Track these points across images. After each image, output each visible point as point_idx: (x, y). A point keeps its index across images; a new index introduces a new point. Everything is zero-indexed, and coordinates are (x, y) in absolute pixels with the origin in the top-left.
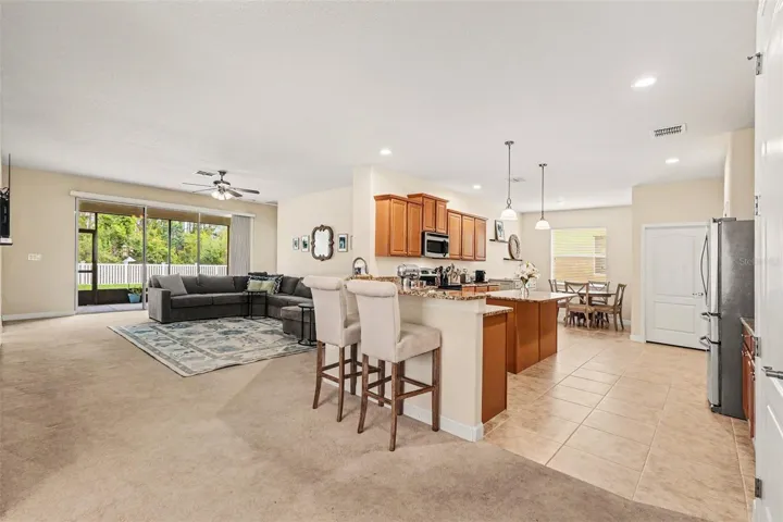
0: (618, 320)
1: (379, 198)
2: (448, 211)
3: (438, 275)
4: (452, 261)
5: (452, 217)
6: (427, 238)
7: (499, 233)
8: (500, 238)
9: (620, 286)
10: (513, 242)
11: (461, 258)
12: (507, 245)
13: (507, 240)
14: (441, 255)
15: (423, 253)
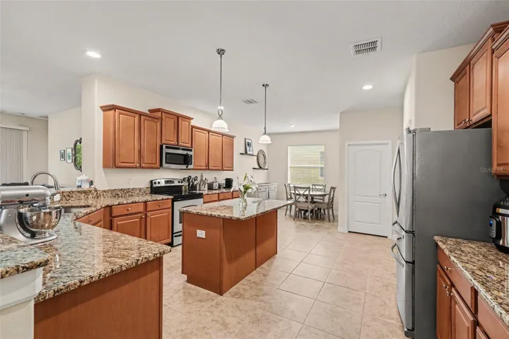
0: (331, 213)
1: (106, 109)
2: (193, 127)
3: (185, 184)
4: (200, 172)
5: (196, 133)
6: (165, 150)
7: (248, 148)
8: (248, 152)
9: (332, 188)
10: (261, 156)
11: (208, 168)
12: (256, 157)
13: (256, 154)
14: (184, 167)
15: (161, 165)
